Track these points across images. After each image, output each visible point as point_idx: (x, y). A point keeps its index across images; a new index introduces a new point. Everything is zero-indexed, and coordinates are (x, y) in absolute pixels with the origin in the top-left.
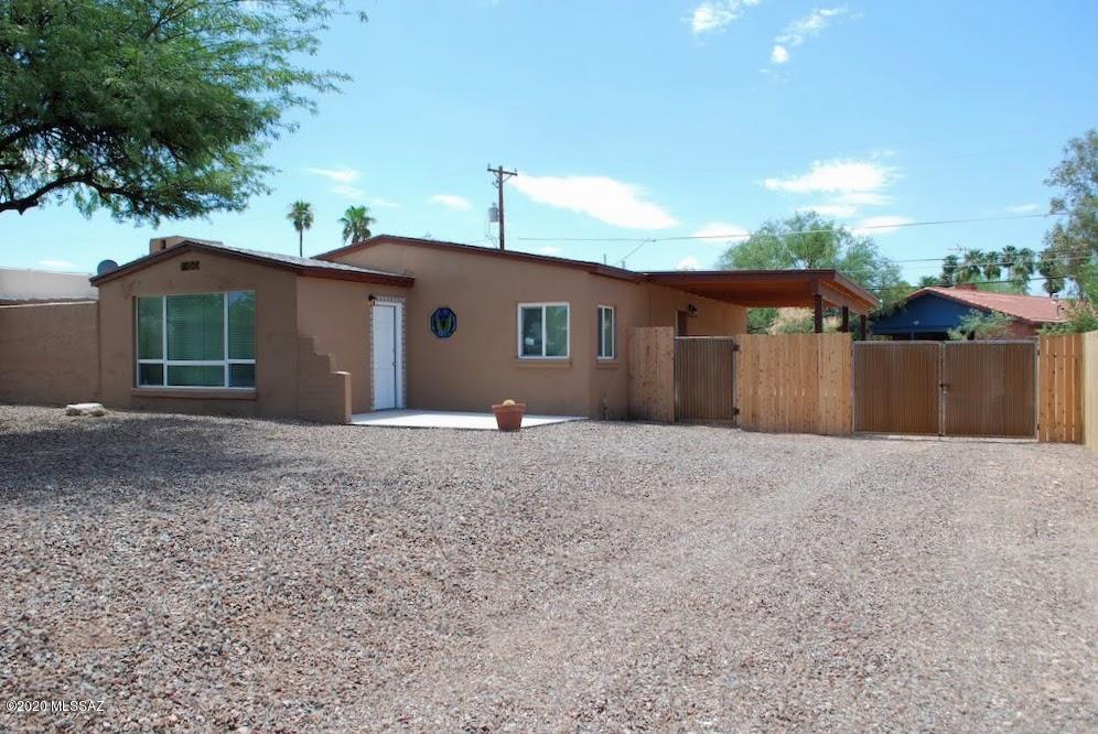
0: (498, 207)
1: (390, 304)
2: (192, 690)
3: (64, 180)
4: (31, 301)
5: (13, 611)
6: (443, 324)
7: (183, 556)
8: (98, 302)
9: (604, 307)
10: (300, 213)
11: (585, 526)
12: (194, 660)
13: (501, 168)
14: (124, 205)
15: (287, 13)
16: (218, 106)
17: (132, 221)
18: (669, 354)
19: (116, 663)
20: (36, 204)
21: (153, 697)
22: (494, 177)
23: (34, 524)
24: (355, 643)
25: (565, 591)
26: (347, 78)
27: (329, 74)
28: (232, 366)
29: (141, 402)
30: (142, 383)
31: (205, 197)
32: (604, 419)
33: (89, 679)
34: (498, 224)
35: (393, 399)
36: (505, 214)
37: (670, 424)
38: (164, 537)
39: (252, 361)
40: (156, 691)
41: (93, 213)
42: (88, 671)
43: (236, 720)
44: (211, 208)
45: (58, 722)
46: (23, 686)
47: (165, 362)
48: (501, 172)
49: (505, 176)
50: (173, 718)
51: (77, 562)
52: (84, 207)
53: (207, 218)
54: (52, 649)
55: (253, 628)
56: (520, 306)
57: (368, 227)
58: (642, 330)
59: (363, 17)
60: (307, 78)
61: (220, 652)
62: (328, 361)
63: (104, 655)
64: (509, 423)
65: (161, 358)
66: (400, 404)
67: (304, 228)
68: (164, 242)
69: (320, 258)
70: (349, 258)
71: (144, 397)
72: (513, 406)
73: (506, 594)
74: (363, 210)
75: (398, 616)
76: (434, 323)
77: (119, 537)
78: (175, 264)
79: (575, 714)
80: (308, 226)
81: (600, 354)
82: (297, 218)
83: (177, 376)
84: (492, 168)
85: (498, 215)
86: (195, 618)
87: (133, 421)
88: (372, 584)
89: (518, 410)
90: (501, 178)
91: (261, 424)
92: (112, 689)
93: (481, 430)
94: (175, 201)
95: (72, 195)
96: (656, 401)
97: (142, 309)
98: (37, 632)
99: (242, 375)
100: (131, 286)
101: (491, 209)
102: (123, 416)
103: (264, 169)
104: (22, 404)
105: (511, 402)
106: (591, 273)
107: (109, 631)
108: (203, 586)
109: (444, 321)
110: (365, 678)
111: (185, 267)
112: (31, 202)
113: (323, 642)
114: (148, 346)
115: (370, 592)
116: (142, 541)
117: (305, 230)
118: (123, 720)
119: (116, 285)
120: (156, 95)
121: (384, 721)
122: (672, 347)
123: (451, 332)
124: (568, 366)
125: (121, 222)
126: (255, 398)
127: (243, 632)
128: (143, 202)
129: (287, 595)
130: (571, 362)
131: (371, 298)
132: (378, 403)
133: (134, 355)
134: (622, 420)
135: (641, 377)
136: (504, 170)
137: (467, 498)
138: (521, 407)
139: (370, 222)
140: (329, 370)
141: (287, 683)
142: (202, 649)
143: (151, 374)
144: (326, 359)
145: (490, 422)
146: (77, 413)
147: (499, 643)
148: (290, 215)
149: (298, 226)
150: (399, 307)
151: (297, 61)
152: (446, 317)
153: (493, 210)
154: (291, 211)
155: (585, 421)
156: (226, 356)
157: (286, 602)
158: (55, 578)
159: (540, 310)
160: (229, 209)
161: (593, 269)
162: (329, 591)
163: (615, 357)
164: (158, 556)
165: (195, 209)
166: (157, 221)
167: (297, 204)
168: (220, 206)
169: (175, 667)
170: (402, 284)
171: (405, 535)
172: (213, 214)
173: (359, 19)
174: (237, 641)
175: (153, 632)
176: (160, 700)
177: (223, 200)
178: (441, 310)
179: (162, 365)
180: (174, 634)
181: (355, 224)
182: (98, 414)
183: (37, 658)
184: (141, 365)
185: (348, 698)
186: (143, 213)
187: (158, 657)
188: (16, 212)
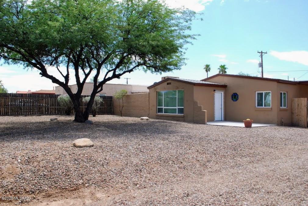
0: (261, 63)
1: (220, 92)
2: (132, 177)
3: (139, 64)
4: (138, 93)
5: (104, 158)
6: (235, 98)
7: (142, 150)
8: (149, 93)
9: (283, 92)
10: (207, 68)
11: (250, 154)
12: (135, 171)
13: (262, 51)
14: (153, 70)
15: (184, 21)
16: (166, 46)
17: (155, 73)
18: (305, 106)
19: (119, 169)
20: (133, 71)
21: (123, 177)
22: (260, 54)
23: (115, 141)
24: (171, 173)
25: (232, 169)
26: (199, 35)
27: (194, 35)
28: (178, 108)
29: (158, 117)
30: (158, 112)
31: (171, 67)
32: (282, 126)
33: (112, 171)
34: (261, 68)
35: (221, 118)
36: (263, 64)
37: (305, 128)
38: (140, 147)
39: (183, 107)
40: (124, 176)
41: (147, 72)
42: (113, 170)
43: (138, 184)
44: (173, 69)
45: (104, 178)
46: (100, 171)
47: (163, 107)
48: (262, 53)
49: (263, 54)
50: (126, 181)
51: (120, 149)
52: (145, 70)
53: (172, 72)
54: (108, 165)
55: (150, 167)
56: (257, 92)
57: (226, 70)
58: (296, 99)
59: (202, 19)
60: (189, 36)
61: (141, 170)
62: (201, 108)
63: (117, 168)
64: (248, 125)
65: (162, 106)
66: (223, 119)
67: (208, 71)
68: (165, 78)
69: (202, 80)
70: (210, 80)
71: (158, 116)
72: (249, 121)
73: (217, 167)
74: (224, 66)
75: (185, 169)
76: (232, 97)
77: (131, 145)
78: (166, 83)
79: (213, 195)
80: (209, 71)
81: (281, 106)
82: (206, 69)
83: (166, 111)
84: (259, 52)
85: (261, 65)
86: (138, 163)
87: (154, 121)
88: (182, 161)
89: (250, 122)
90: (262, 54)
91: (183, 123)
92: (116, 174)
93: (240, 127)
94: (165, 68)
95: (142, 68)
96: (301, 121)
97: (159, 94)
98: (106, 162)
99: (181, 111)
100: (156, 89)
101: (259, 64)
102: (153, 120)
103: (184, 59)
104: (133, 117)
105: (249, 120)
106: (277, 82)
107: (120, 163)
108: (144, 157)
109: (235, 97)
110: (169, 180)
111: (168, 84)
112: (131, 70)
113: (164, 172)
114: (160, 104)
115: (181, 163)
116: (135, 147)
117: (208, 72)
118: (116, 180)
119: (153, 89)
120: (152, 45)
121: (167, 189)
122: (306, 104)
123: (237, 100)
124: (270, 109)
125: (153, 73)
126: (184, 117)
127: (147, 168)
128: (157, 69)
129: (161, 161)
130: (271, 109)
131: (214, 91)
132: (216, 119)
133: (157, 105)
134: (287, 126)
135: (296, 113)
136: (263, 52)
137: (220, 144)
138: (252, 121)
139: (226, 69)
140: (201, 110)
141: (152, 179)
142: (137, 169)
143: (160, 110)
144: (200, 107)
145: (242, 125)
146: (143, 119)
147: (206, 178)
148: (204, 68)
149: (207, 71)
150: (223, 93)
151: (187, 32)
152: (236, 96)
153: (260, 64)
154: (205, 67)
155: (276, 126)
156: (177, 106)
157: (160, 162)
158: (114, 152)
159: (262, 93)
160: (177, 69)
161: (278, 81)
162: (171, 161)
163: (287, 107)
164: (137, 150)
165: (169, 70)
166: (161, 73)
167: (206, 65)
168: (175, 69)
169: (130, 172)
170: (224, 87)
171: (198, 151)
172: (173, 71)
173: (201, 20)
174: (145, 169)
175: (128, 165)
176: (125, 178)
177: (175, 67)
178: (234, 94)
179: (162, 108)
180: (132, 166)
181: (222, 70)
182: (147, 120)
183: (105, 166)
184: (158, 108)
185: (163, 184)
186: (158, 71)
187: (128, 169)
188: (128, 73)
